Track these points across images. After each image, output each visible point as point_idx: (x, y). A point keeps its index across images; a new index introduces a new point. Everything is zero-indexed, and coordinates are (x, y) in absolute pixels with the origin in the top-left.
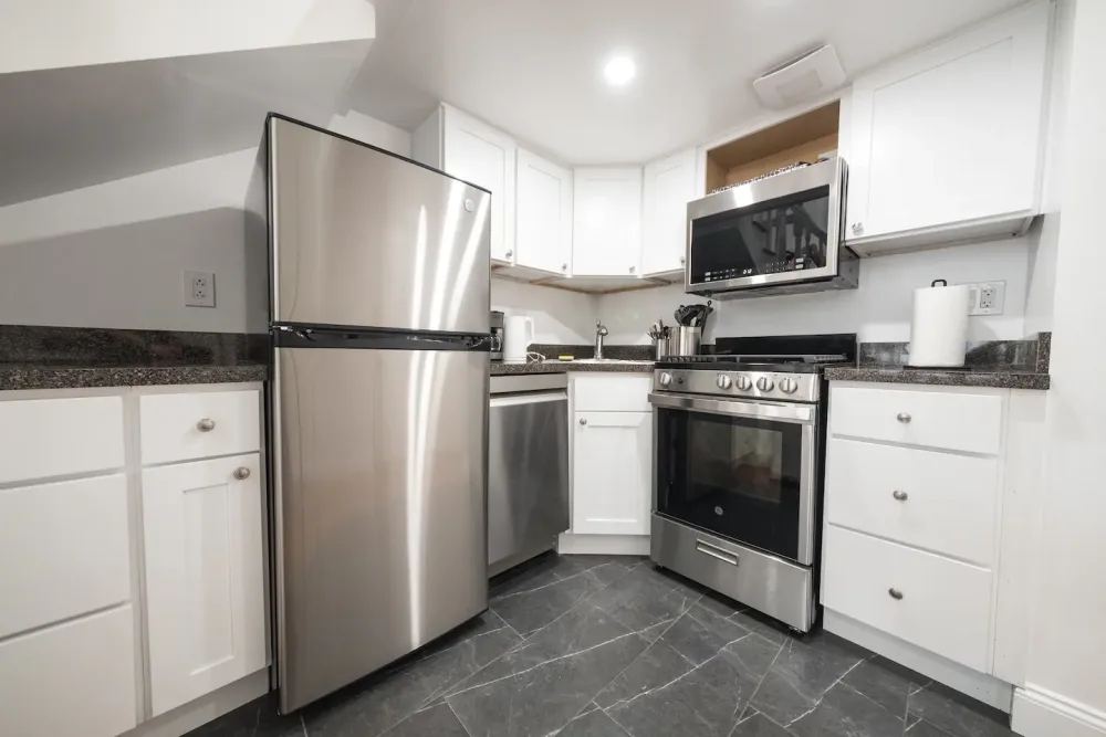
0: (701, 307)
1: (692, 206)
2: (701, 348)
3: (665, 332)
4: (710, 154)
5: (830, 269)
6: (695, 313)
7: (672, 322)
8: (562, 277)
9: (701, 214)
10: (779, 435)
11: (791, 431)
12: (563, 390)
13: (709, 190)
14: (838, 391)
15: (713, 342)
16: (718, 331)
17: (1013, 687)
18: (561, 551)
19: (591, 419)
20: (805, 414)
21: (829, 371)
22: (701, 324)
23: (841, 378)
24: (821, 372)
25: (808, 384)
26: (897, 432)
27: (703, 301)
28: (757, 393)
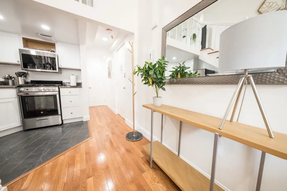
2: (26, 83)
3: (11, 78)
5: (57, 71)
6: (23, 74)
7: (14, 76)
9: (23, 53)
10: (53, 97)
11: (55, 96)
13: (24, 47)
14: (61, 89)
16: (29, 80)
17: (83, 117)
20: (57, 93)
21: (60, 87)
23: (62, 87)
24: (58, 87)
25: (57, 89)
26: (69, 94)
27: (26, 72)
28: (43, 91)
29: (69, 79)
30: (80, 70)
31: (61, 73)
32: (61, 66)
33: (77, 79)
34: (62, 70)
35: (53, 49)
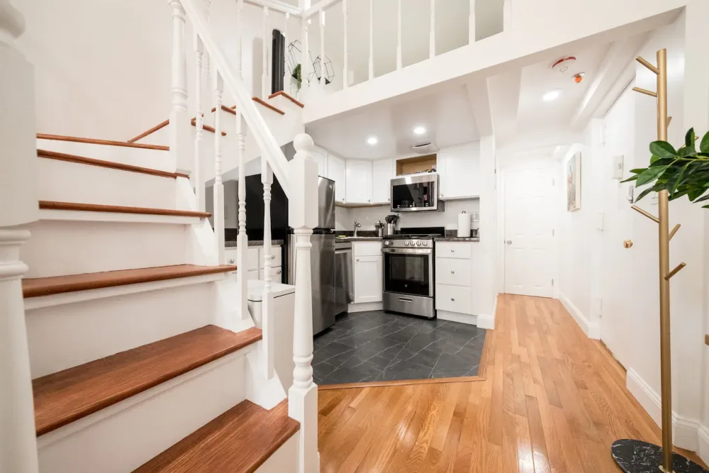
0: (395, 216)
1: (392, 181)
2: (395, 232)
3: (381, 225)
4: (397, 161)
5: (435, 207)
6: (393, 219)
7: (384, 222)
8: (341, 203)
9: (396, 184)
10: (423, 258)
11: (425, 257)
12: (350, 248)
13: (397, 175)
14: (437, 244)
15: (399, 229)
16: (401, 226)
17: (476, 316)
18: (349, 311)
19: (361, 259)
20: (429, 251)
21: (435, 239)
22: (395, 222)
23: (438, 240)
24: (433, 239)
25: (430, 243)
26: (451, 255)
27: (396, 214)
28: (416, 246)
29: (456, 221)
30: (477, 199)
31: (444, 211)
32: (442, 196)
33: (472, 220)
34: (446, 203)
35: (433, 167)
